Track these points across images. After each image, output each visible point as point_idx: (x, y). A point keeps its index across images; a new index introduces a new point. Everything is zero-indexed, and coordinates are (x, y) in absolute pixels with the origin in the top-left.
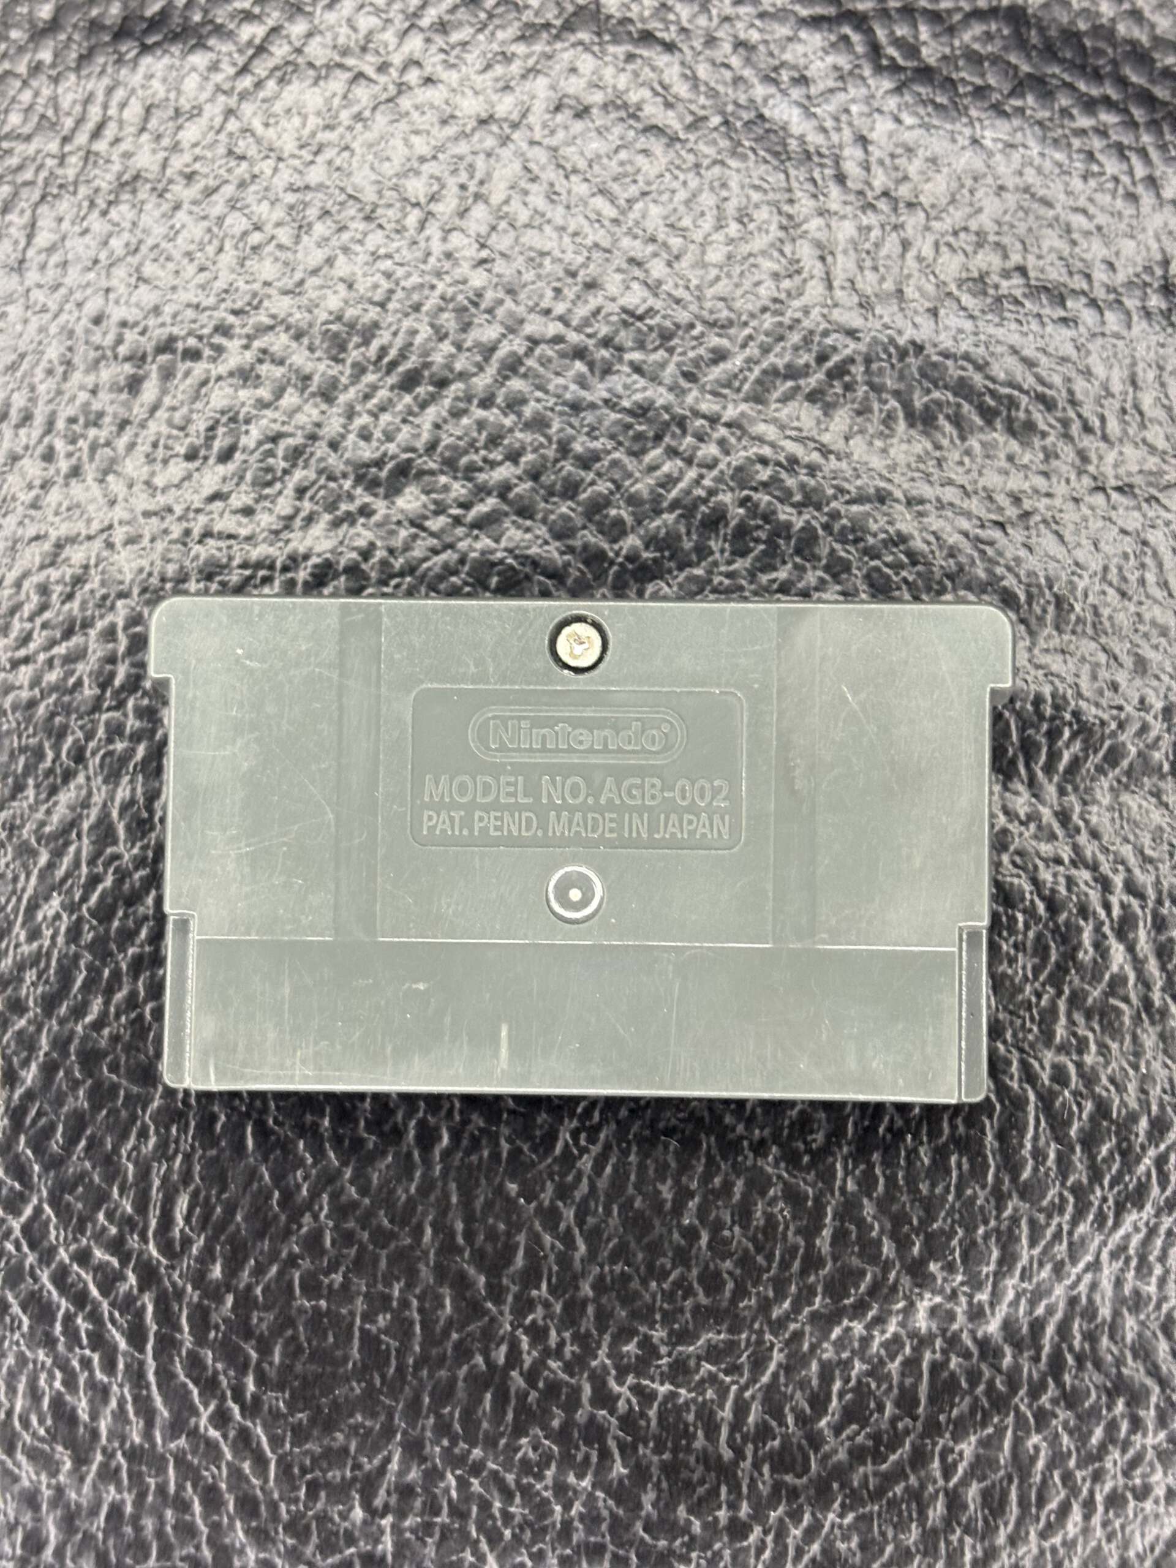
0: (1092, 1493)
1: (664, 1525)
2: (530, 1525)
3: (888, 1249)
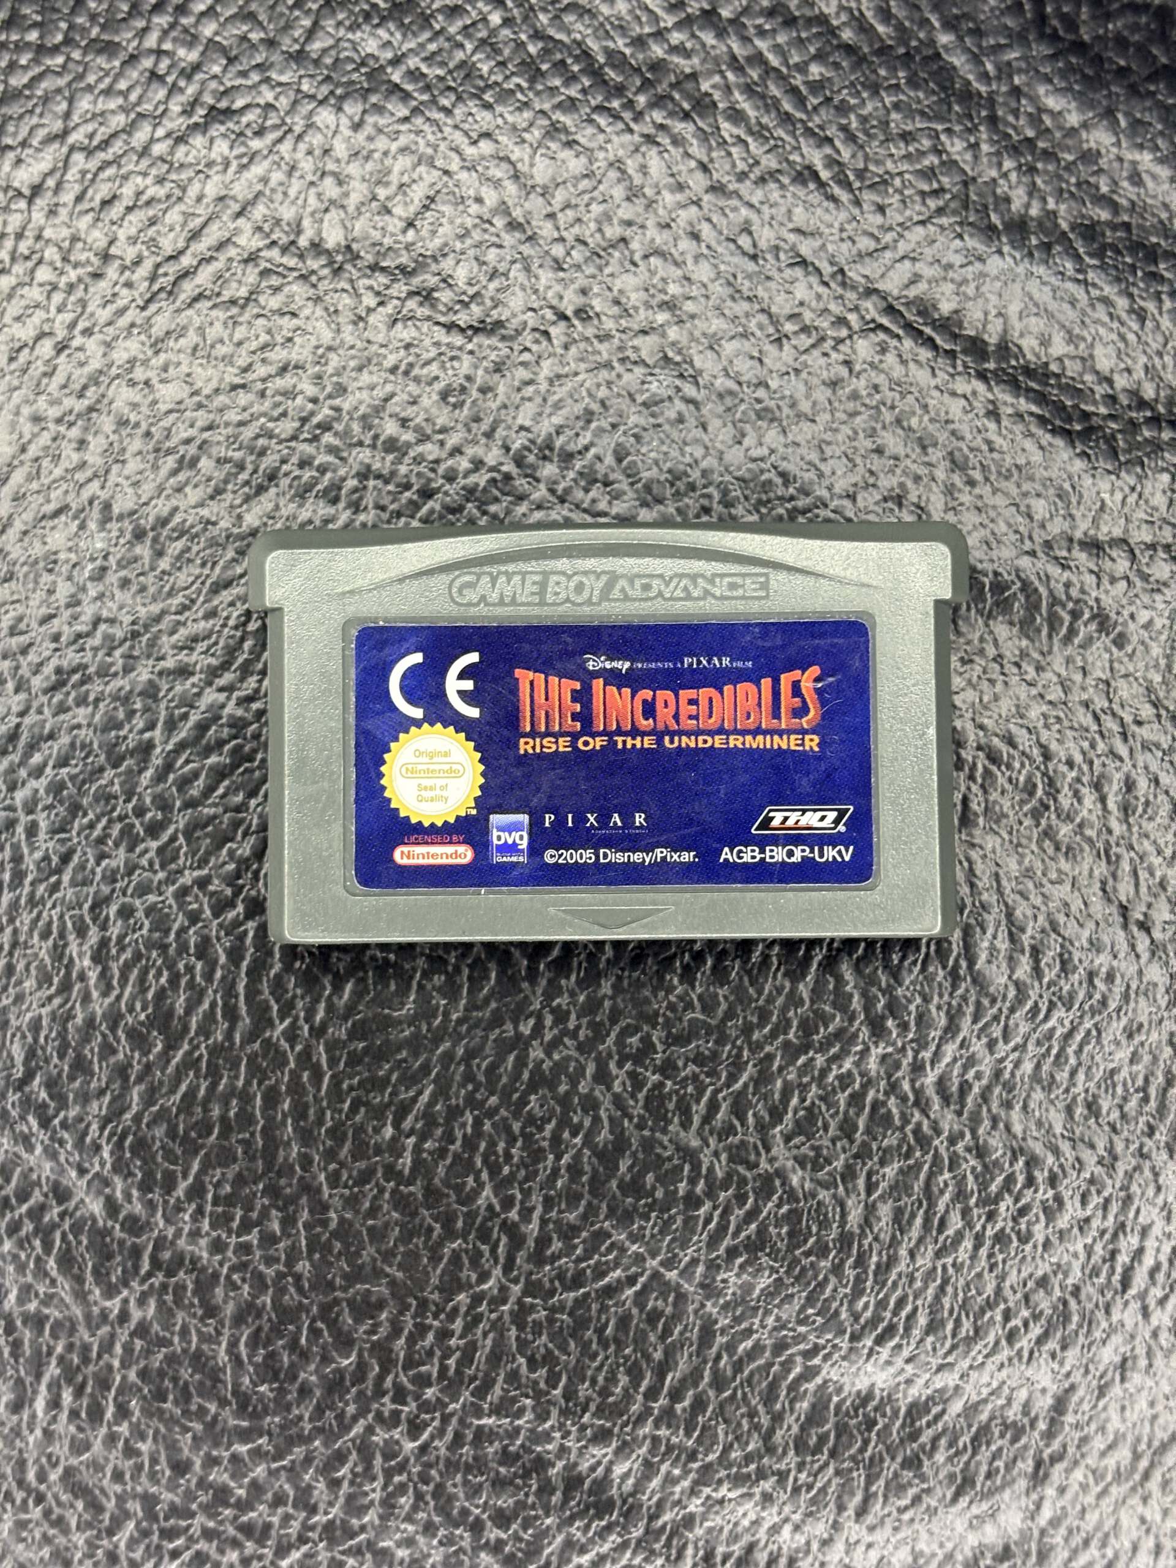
0: (984, 1228)
1: (634, 1187)
2: (526, 1167)
3: (856, 1003)
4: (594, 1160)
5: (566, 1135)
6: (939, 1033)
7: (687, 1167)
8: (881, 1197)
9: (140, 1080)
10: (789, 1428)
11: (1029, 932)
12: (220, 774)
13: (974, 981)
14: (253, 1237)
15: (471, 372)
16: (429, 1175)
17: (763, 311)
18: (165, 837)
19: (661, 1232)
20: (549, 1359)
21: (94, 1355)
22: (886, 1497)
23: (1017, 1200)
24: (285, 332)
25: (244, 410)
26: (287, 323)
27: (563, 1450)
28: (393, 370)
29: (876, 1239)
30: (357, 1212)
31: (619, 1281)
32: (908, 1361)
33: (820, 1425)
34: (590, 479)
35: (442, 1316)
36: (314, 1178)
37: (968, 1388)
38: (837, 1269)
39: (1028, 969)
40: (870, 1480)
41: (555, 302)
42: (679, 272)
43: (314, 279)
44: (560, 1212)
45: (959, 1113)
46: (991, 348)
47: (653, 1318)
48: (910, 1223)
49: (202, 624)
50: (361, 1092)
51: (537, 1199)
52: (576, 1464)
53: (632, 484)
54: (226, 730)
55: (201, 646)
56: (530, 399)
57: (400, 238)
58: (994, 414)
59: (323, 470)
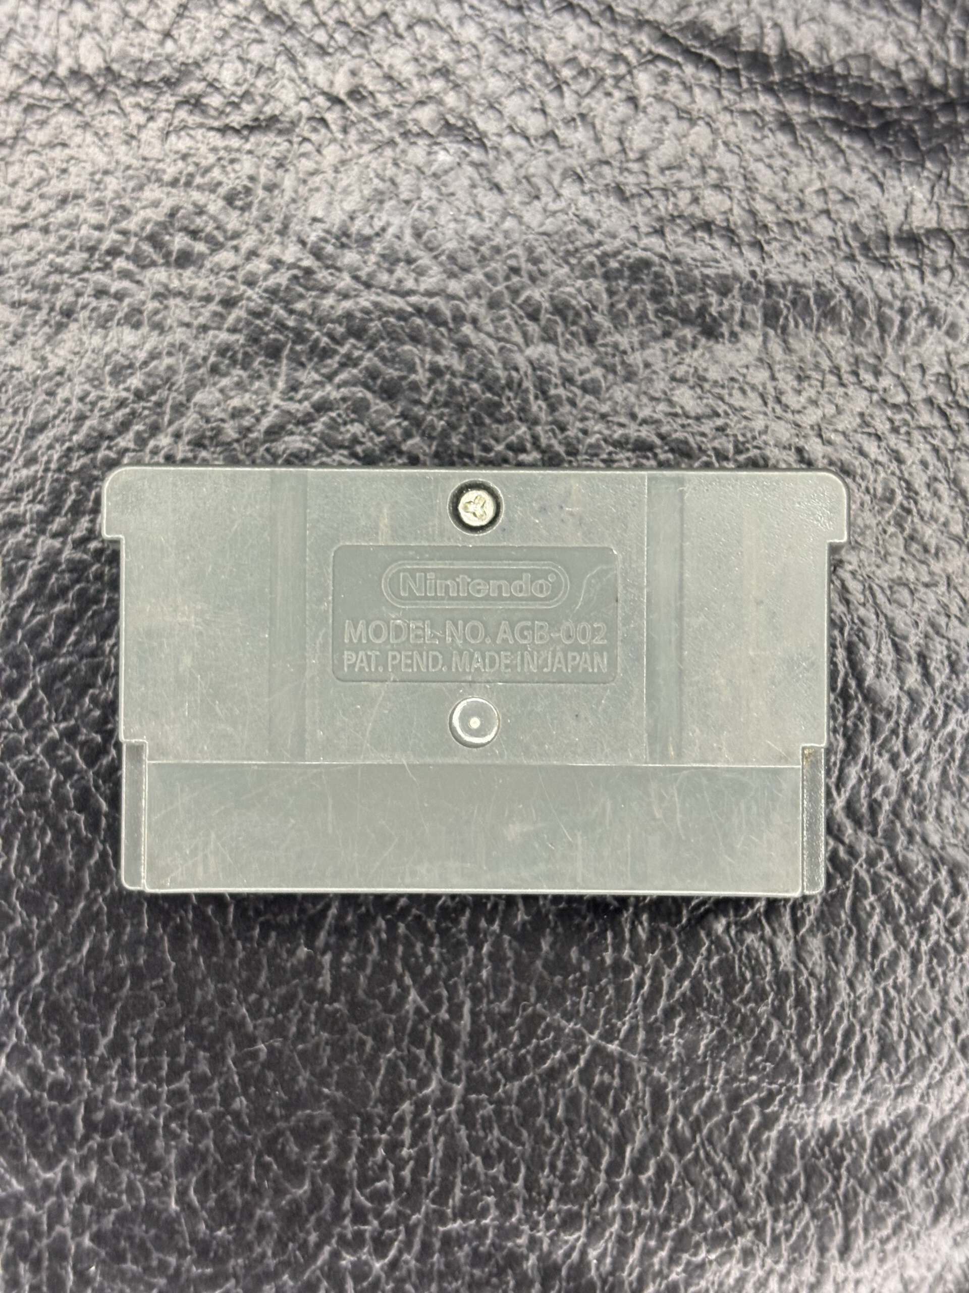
4: (515, 944)
5: (483, 924)
6: (839, 756)
7: (609, 935)
8: (810, 931)
9: (41, 944)
10: (758, 1179)
11: (913, 639)
12: (68, 621)
13: (866, 699)
14: (184, 1083)
15: (252, 172)
16: (351, 988)
17: (537, 61)
18: (24, 694)
19: (595, 1005)
20: (504, 1151)
21: (45, 1227)
22: (866, 1231)
23: (946, 911)
24: (58, 164)
25: (30, 249)
26: (58, 153)
27: (534, 1242)
28: (174, 183)
29: (812, 974)
30: (285, 1038)
31: (561, 1061)
32: (865, 1091)
33: (788, 1170)
34: (390, 260)
35: (389, 1128)
36: (236, 1012)
37: (931, 1107)
38: (778, 1012)
39: (919, 677)
40: (848, 1217)
41: (326, 89)
42: (446, 37)
43: (79, 106)
44: (490, 1002)
45: (873, 834)
46: (773, 60)
47: (601, 1093)
48: (843, 952)
49: (25, 472)
50: (269, 916)
51: (463, 993)
52: (550, 1253)
53: (436, 257)
54: (67, 576)
55: (26, 496)
56: (317, 189)
57: (159, 50)
58: (786, 124)
59: (119, 296)
